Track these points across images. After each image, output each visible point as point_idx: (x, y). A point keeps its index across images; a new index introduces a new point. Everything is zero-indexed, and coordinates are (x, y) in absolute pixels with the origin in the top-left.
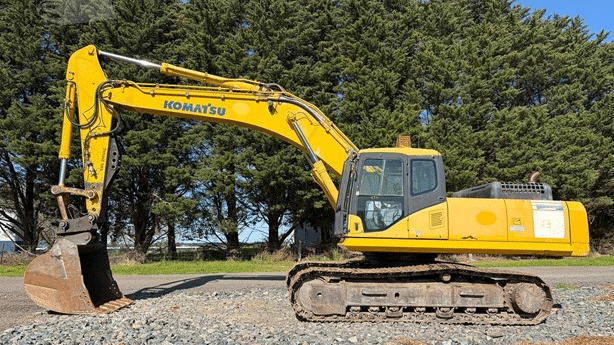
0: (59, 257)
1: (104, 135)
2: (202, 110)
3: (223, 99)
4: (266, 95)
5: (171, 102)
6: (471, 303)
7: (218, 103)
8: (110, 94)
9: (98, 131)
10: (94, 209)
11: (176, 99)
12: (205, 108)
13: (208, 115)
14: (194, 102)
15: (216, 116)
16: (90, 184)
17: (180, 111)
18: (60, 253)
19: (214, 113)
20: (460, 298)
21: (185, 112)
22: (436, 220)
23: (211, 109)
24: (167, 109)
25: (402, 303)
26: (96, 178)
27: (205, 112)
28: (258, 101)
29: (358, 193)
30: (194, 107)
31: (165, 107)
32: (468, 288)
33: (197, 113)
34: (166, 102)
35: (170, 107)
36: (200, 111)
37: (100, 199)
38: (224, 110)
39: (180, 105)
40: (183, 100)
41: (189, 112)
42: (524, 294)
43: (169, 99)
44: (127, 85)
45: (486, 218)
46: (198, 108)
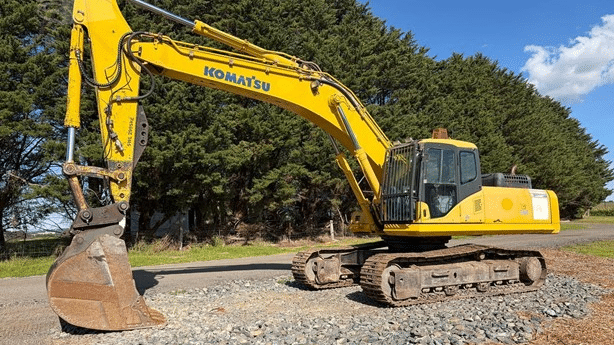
0: (99, 259)
1: (132, 100)
2: (246, 82)
3: (267, 73)
4: (308, 74)
5: (213, 69)
6: (501, 277)
7: (261, 77)
8: (140, 49)
9: (121, 95)
10: (122, 195)
11: (217, 66)
12: (249, 80)
13: (252, 89)
14: (238, 72)
15: (261, 91)
16: (114, 163)
17: (223, 81)
18: (102, 253)
19: (259, 87)
20: (494, 274)
21: (228, 83)
22: (478, 205)
23: (256, 82)
24: (208, 77)
25: (459, 281)
26: (122, 155)
27: (249, 85)
28: (301, 80)
29: (425, 181)
30: (238, 77)
31: (206, 74)
32: (498, 264)
33: (241, 86)
34: (207, 68)
35: (212, 75)
36: (244, 84)
37: (129, 182)
38: (268, 85)
39: (223, 74)
40: (225, 69)
41: (232, 84)
42: (531, 266)
43: (211, 65)
44: (161, 41)
45: (507, 204)
46: (242, 79)
